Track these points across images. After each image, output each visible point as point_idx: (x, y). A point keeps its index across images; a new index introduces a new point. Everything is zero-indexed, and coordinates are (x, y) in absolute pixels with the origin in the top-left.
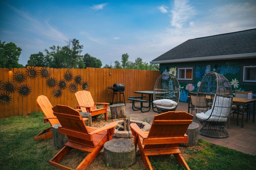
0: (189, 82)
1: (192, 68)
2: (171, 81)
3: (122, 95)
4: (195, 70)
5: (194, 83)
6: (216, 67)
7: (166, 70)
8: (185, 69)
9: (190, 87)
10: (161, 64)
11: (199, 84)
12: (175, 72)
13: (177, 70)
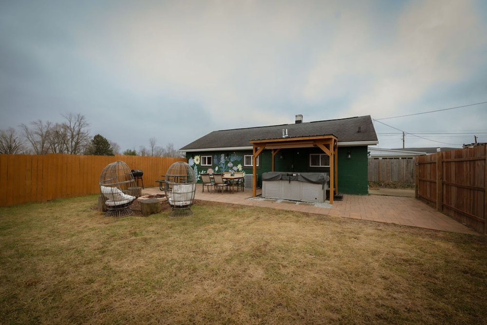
0: (210, 167)
1: (211, 156)
2: (196, 167)
3: (140, 180)
4: (213, 158)
5: (213, 168)
6: (228, 156)
7: (191, 158)
8: (207, 157)
9: (210, 171)
10: (187, 153)
11: (217, 169)
12: (199, 159)
13: (200, 157)
